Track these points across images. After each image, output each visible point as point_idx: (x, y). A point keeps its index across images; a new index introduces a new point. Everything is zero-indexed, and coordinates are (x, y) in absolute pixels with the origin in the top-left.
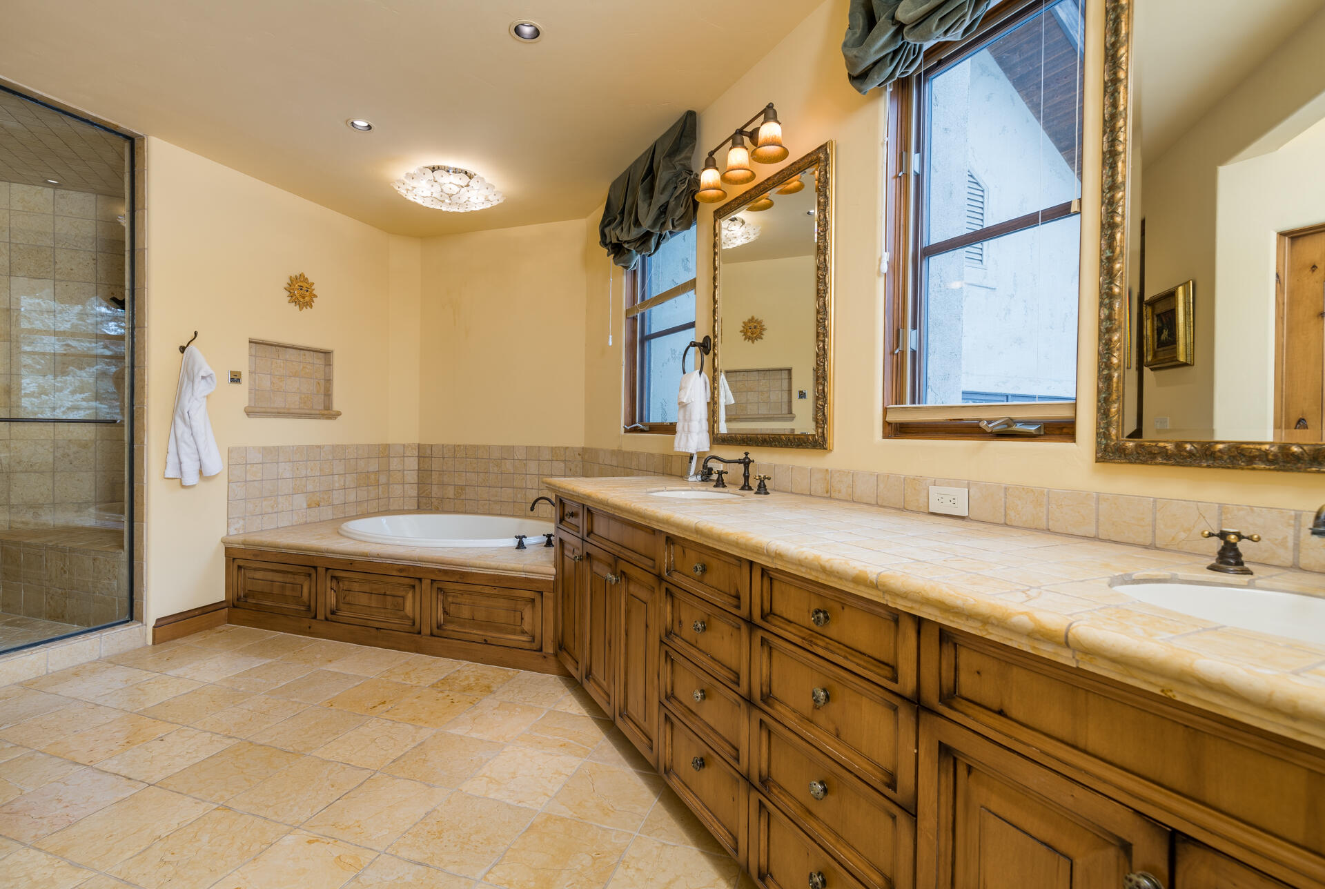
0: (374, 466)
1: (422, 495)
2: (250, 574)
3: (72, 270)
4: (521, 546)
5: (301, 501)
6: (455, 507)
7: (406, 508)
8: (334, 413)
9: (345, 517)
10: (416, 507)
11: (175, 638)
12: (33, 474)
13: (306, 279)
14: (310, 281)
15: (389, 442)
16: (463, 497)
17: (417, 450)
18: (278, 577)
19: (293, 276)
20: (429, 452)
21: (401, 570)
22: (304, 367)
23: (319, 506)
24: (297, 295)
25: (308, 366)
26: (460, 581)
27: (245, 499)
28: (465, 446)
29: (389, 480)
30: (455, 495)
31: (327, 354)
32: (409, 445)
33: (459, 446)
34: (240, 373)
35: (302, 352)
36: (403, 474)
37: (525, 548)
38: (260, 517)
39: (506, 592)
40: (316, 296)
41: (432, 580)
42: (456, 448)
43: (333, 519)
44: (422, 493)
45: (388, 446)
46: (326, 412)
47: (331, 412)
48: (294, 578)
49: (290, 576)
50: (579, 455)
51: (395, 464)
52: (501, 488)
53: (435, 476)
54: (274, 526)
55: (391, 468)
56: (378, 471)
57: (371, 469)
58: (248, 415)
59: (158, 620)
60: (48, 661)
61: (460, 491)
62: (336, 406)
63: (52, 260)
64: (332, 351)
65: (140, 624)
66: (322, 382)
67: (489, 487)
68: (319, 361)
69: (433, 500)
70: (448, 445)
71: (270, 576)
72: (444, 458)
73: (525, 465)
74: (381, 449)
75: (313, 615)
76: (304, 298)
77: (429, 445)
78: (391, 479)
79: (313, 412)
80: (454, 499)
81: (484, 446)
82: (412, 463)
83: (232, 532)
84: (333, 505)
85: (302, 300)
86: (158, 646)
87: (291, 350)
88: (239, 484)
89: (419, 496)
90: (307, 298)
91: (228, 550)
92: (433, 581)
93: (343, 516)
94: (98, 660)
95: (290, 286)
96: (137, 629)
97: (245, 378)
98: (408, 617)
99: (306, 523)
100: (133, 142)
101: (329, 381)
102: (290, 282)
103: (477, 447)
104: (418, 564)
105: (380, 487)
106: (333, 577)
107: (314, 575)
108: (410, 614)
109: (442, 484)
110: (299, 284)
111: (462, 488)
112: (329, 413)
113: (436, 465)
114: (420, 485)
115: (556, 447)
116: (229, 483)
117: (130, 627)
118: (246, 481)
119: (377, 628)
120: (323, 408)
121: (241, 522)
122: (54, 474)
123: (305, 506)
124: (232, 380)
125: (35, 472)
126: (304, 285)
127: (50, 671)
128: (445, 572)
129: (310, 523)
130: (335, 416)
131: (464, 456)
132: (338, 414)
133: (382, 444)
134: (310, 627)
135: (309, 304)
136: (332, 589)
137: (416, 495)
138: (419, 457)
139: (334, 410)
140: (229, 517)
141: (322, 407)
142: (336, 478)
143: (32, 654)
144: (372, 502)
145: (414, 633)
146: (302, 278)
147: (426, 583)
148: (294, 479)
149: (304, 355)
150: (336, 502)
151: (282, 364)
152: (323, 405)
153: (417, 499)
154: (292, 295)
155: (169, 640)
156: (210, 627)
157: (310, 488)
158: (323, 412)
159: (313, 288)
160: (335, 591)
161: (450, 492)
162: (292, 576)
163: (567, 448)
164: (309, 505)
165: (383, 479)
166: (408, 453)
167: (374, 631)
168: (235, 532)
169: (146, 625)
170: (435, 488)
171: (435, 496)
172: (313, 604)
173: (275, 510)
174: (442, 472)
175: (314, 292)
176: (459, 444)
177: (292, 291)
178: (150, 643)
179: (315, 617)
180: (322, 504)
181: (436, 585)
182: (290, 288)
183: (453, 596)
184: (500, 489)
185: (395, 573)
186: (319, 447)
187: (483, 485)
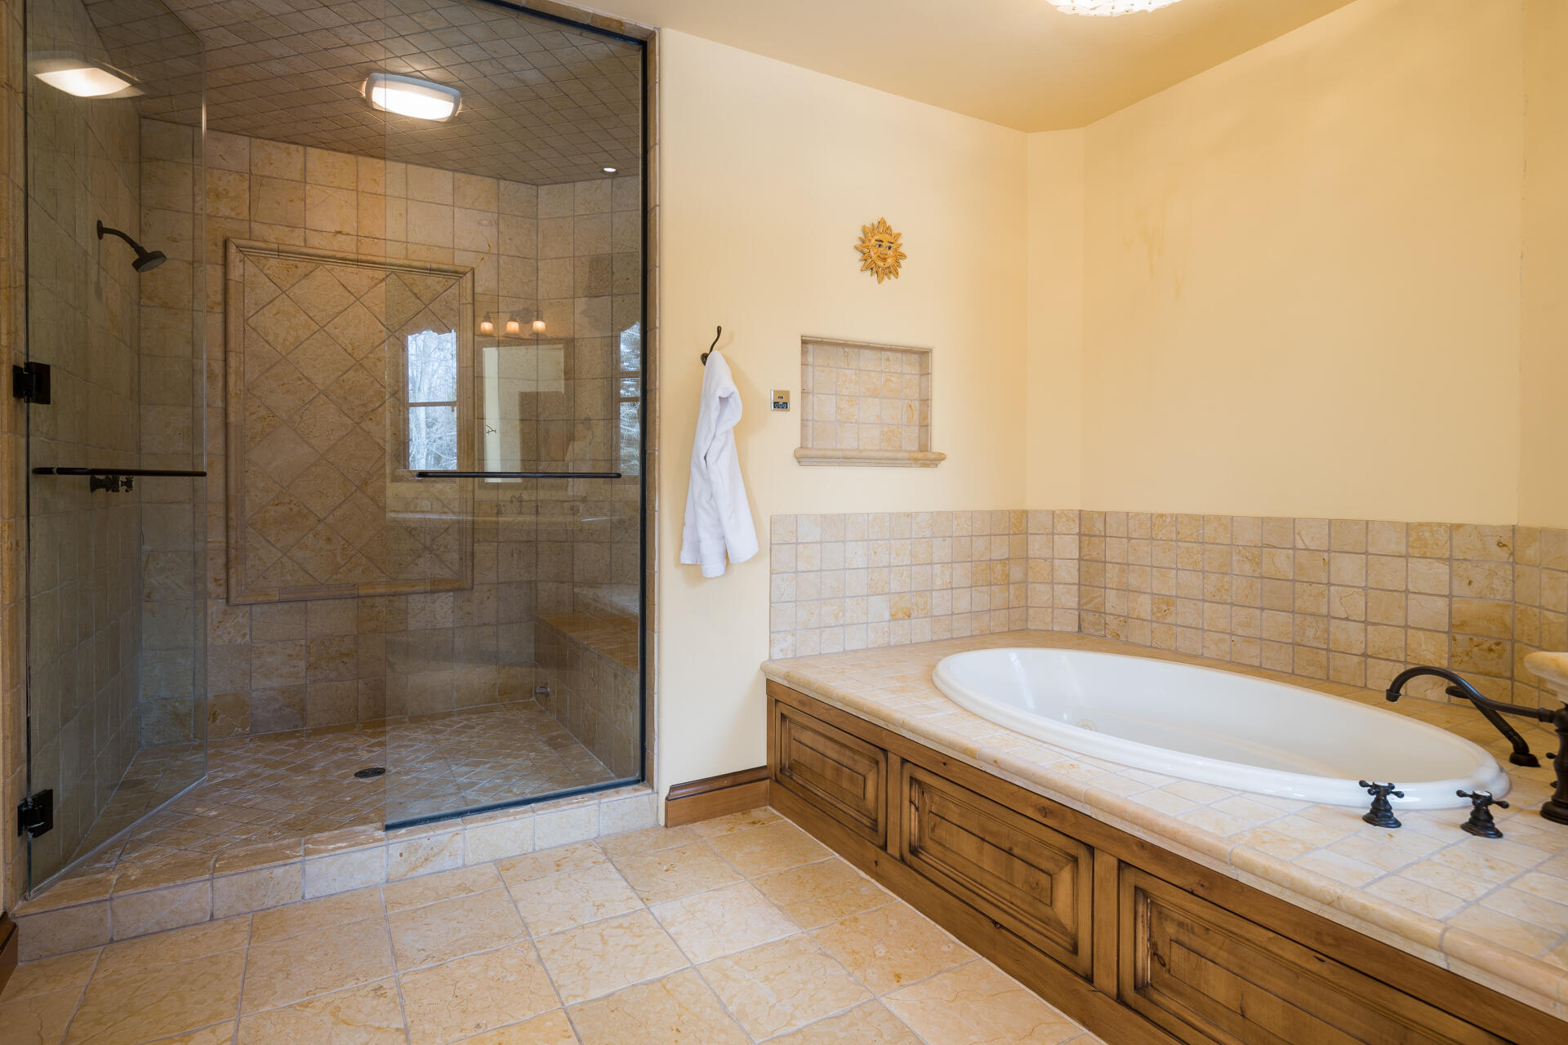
0: (1000, 550)
1: (1085, 608)
2: (796, 733)
3: (628, 279)
4: (1380, 814)
5: (880, 608)
6: (1153, 638)
7: (1056, 628)
8: (933, 457)
9: (952, 638)
10: (1076, 629)
11: (694, 821)
12: (593, 544)
13: (889, 228)
14: (895, 231)
15: (1028, 506)
16: (1169, 619)
17: (1077, 522)
18: (832, 751)
19: (869, 225)
20: (1099, 525)
21: (1044, 811)
22: (887, 380)
23: (909, 617)
24: (874, 257)
25: (893, 379)
26: (1200, 891)
27: (795, 601)
28: (1176, 518)
29: (1026, 575)
30: (1153, 614)
31: (923, 354)
32: (1062, 511)
33: (1162, 516)
34: (787, 393)
35: (885, 354)
36: (1052, 566)
37: (1398, 824)
38: (818, 631)
39: (1367, 988)
40: (903, 256)
41: (1120, 861)
42: (1157, 520)
43: (932, 641)
44: (1086, 604)
45: (1024, 514)
46: (920, 455)
47: (929, 455)
48: (854, 760)
49: (848, 753)
50: (1500, 545)
51: (1037, 546)
52: (1262, 609)
53: (1112, 573)
54: (839, 649)
55: (1031, 554)
56: (1008, 559)
57: (996, 555)
58: (799, 462)
59: (673, 788)
60: (534, 833)
61: (1164, 607)
62: (938, 445)
63: (610, 270)
64: (931, 350)
65: (650, 791)
66: (916, 404)
67: (1232, 604)
68: (911, 369)
69: (1109, 619)
70: (1138, 514)
71: (821, 744)
72: (1129, 539)
73: (1327, 563)
74: (1012, 520)
75: (881, 842)
76: (885, 260)
77: (1100, 513)
78: (1030, 573)
79: (899, 455)
80: (1151, 621)
81: (1218, 518)
82: (1068, 546)
83: (777, 655)
84: (931, 617)
85: (881, 264)
86: (670, 831)
87: (867, 352)
88: (785, 576)
89: (1080, 608)
90: (889, 260)
91: (769, 683)
92: (1122, 865)
93: (949, 636)
94: (594, 839)
95: (864, 243)
96: (645, 798)
97: (795, 401)
98: (1064, 927)
99: (889, 647)
100: (644, 45)
101: (925, 401)
102: (862, 236)
103: (1204, 519)
104: (1087, 810)
105: (1011, 586)
106: (913, 780)
107: (882, 765)
108: (1066, 920)
109: (1126, 590)
110: (877, 237)
111: (1167, 601)
112: (926, 457)
113: (1114, 551)
114: (1083, 588)
115: (1421, 525)
116: (771, 573)
117: (638, 793)
118: (796, 572)
119: (995, 923)
120: (916, 449)
121: (790, 639)
122: (611, 545)
123: (887, 616)
124: (776, 405)
125: (595, 542)
126: (886, 238)
127: (537, 848)
128: (1158, 854)
129: (896, 646)
130: (936, 460)
131: (1174, 536)
132: (941, 458)
133: (1014, 512)
134: (876, 863)
135: (892, 271)
136: (911, 802)
137: (1075, 605)
138: (1080, 534)
139: (934, 450)
140: (773, 629)
141: (915, 447)
142: (937, 569)
143: (515, 819)
144: (997, 613)
145: (1076, 974)
146: (882, 226)
147: (1105, 864)
148: (870, 570)
149: (888, 360)
150: (937, 612)
151: (854, 377)
152: (917, 445)
153: (1076, 612)
154: (866, 257)
155: (687, 822)
156: (744, 808)
157: (895, 586)
158: (915, 455)
159: (899, 242)
160: (917, 809)
161: (1144, 606)
162: (851, 754)
163: (1459, 526)
164: (893, 616)
165: (1016, 573)
166: (1060, 528)
167: (988, 927)
168: (781, 656)
169: (657, 793)
170: (1111, 596)
171: (1112, 610)
172: (881, 820)
173: (841, 621)
174: (1125, 566)
175: (902, 250)
176: (1162, 511)
177: (866, 250)
178: (662, 822)
179: (884, 847)
180: (914, 614)
181: (1130, 878)
182: (863, 249)
183: (1181, 924)
184: (1258, 612)
185: (1030, 812)
186: (909, 515)
187: (1217, 598)
